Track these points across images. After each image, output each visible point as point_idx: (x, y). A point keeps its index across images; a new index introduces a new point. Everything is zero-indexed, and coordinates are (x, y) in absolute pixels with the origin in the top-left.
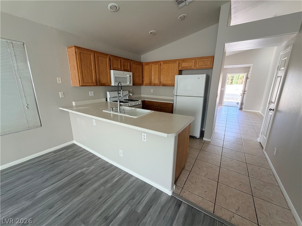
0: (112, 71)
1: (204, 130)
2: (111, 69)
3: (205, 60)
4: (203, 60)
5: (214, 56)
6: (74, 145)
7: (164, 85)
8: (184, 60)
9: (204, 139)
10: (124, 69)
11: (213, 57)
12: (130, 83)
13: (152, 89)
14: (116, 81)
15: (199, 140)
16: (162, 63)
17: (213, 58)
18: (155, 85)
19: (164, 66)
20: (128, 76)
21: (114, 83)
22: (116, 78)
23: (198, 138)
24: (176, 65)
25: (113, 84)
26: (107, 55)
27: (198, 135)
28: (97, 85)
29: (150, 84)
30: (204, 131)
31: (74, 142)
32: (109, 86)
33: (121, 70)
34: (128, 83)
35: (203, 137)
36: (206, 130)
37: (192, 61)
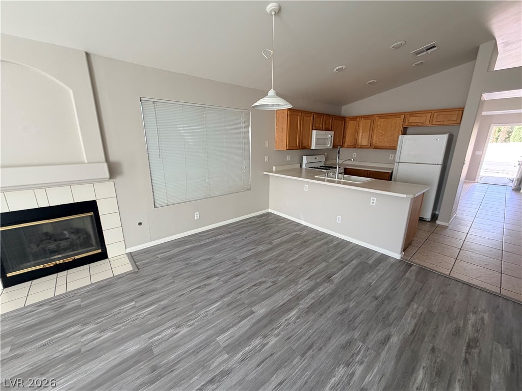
0: (314, 132)
1: (437, 213)
2: (313, 129)
3: (448, 113)
4: (444, 113)
5: (464, 108)
6: (269, 214)
7: (376, 148)
8: (413, 114)
9: (438, 222)
10: (325, 128)
11: (462, 110)
12: (331, 145)
13: (354, 153)
14: (317, 144)
15: (428, 223)
16: (377, 118)
17: (461, 112)
18: (362, 147)
19: (380, 122)
20: (329, 135)
21: (315, 146)
22: (317, 139)
23: (427, 220)
24: (400, 121)
25: (313, 147)
26: (311, 113)
27: (428, 216)
28: (299, 149)
29: (355, 146)
30: (438, 215)
31: (270, 211)
32: (309, 149)
33: (322, 130)
34: (329, 145)
35: (437, 220)
36: (441, 213)
37: (426, 115)
